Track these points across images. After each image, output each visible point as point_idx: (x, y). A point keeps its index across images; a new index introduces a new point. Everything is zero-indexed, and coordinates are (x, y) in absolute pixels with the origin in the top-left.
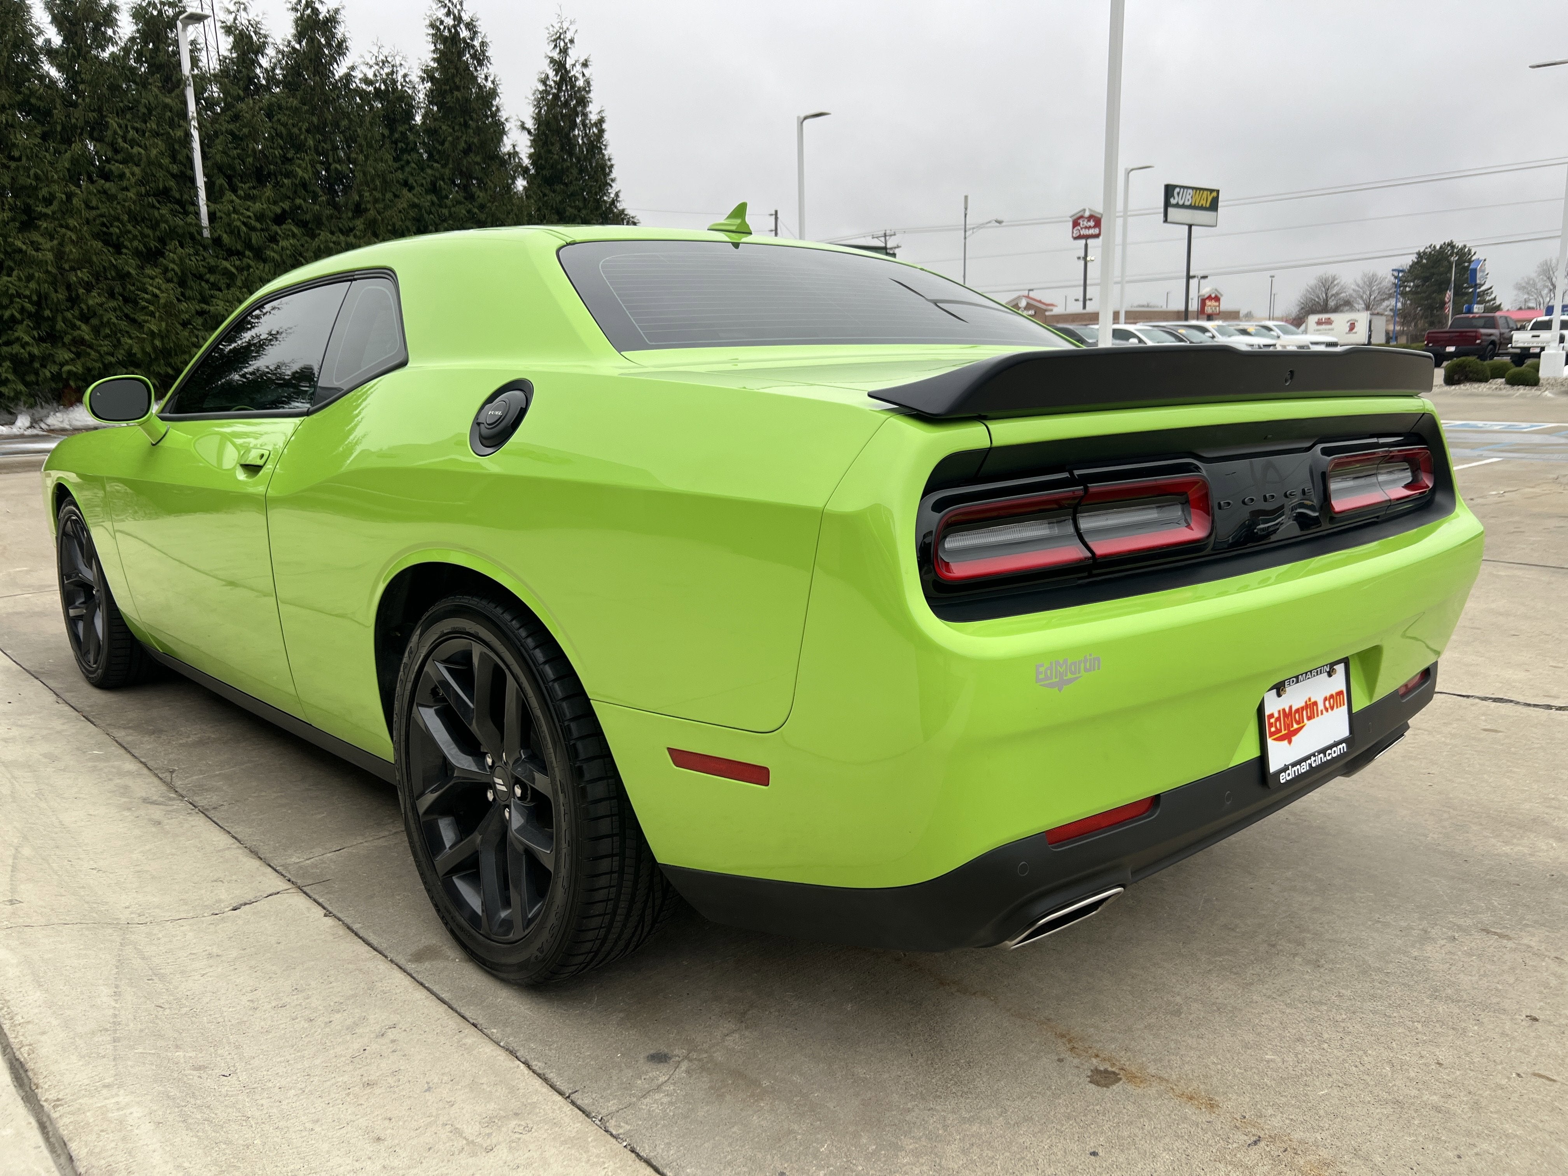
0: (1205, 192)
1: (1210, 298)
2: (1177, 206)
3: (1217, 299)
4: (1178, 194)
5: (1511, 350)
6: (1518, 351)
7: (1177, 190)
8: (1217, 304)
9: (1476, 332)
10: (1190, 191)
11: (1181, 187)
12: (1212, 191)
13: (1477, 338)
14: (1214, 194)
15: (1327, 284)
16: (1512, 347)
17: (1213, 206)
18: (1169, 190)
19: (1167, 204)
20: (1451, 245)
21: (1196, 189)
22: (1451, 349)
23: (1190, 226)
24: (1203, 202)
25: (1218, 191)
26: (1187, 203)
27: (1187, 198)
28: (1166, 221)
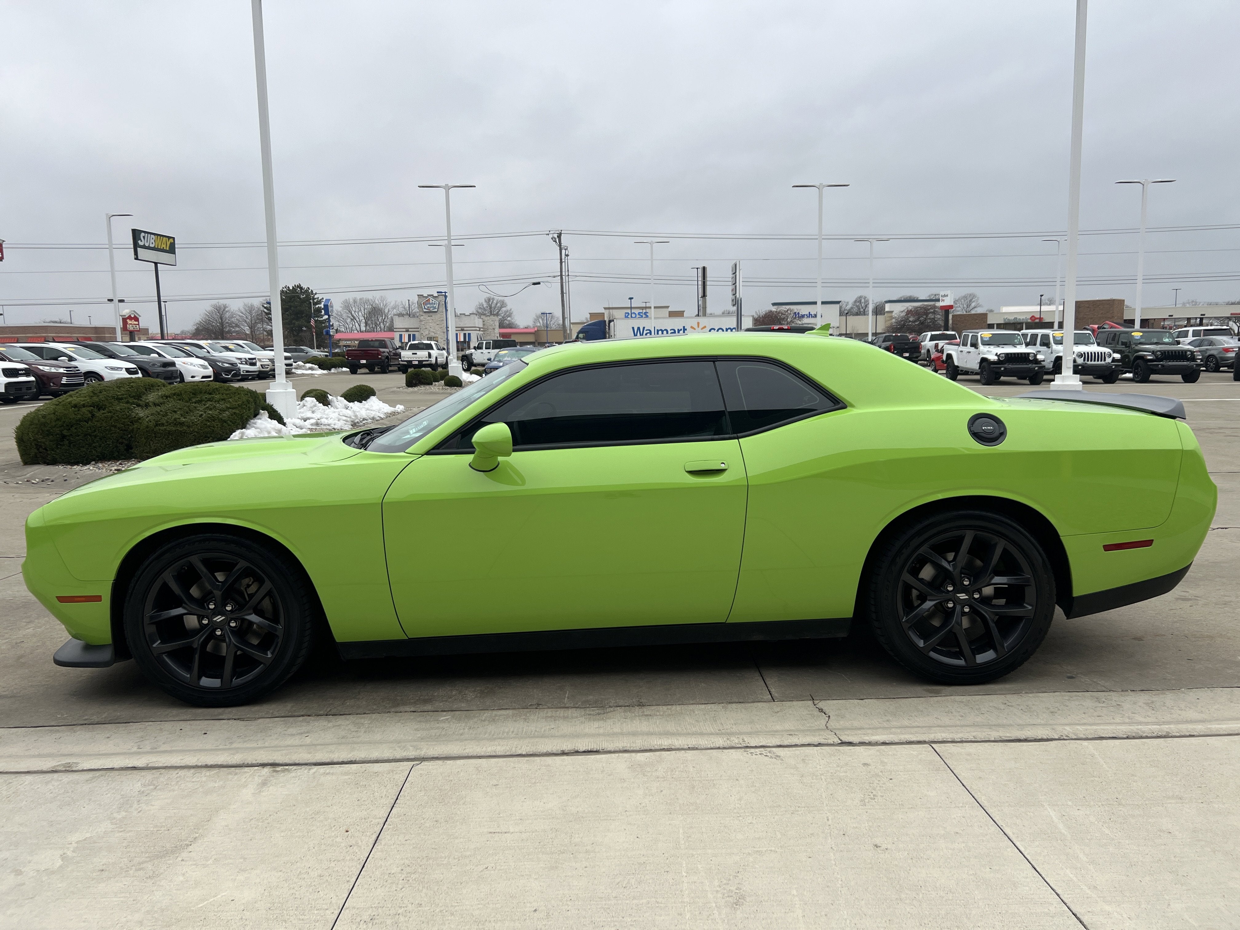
0: (164, 238)
1: (130, 318)
2: (144, 247)
3: (136, 319)
4: (144, 237)
5: (401, 363)
6: (405, 363)
7: (143, 234)
8: (136, 323)
9: (378, 350)
10: (153, 236)
11: (145, 232)
12: (169, 238)
13: (379, 354)
14: (171, 240)
15: (220, 311)
16: (402, 361)
17: (172, 250)
18: (136, 234)
19: (136, 246)
20: (299, 286)
21: (158, 235)
22: (364, 362)
23: (156, 264)
24: (164, 246)
25: (174, 238)
26: (152, 246)
27: (151, 242)
28: (137, 259)
